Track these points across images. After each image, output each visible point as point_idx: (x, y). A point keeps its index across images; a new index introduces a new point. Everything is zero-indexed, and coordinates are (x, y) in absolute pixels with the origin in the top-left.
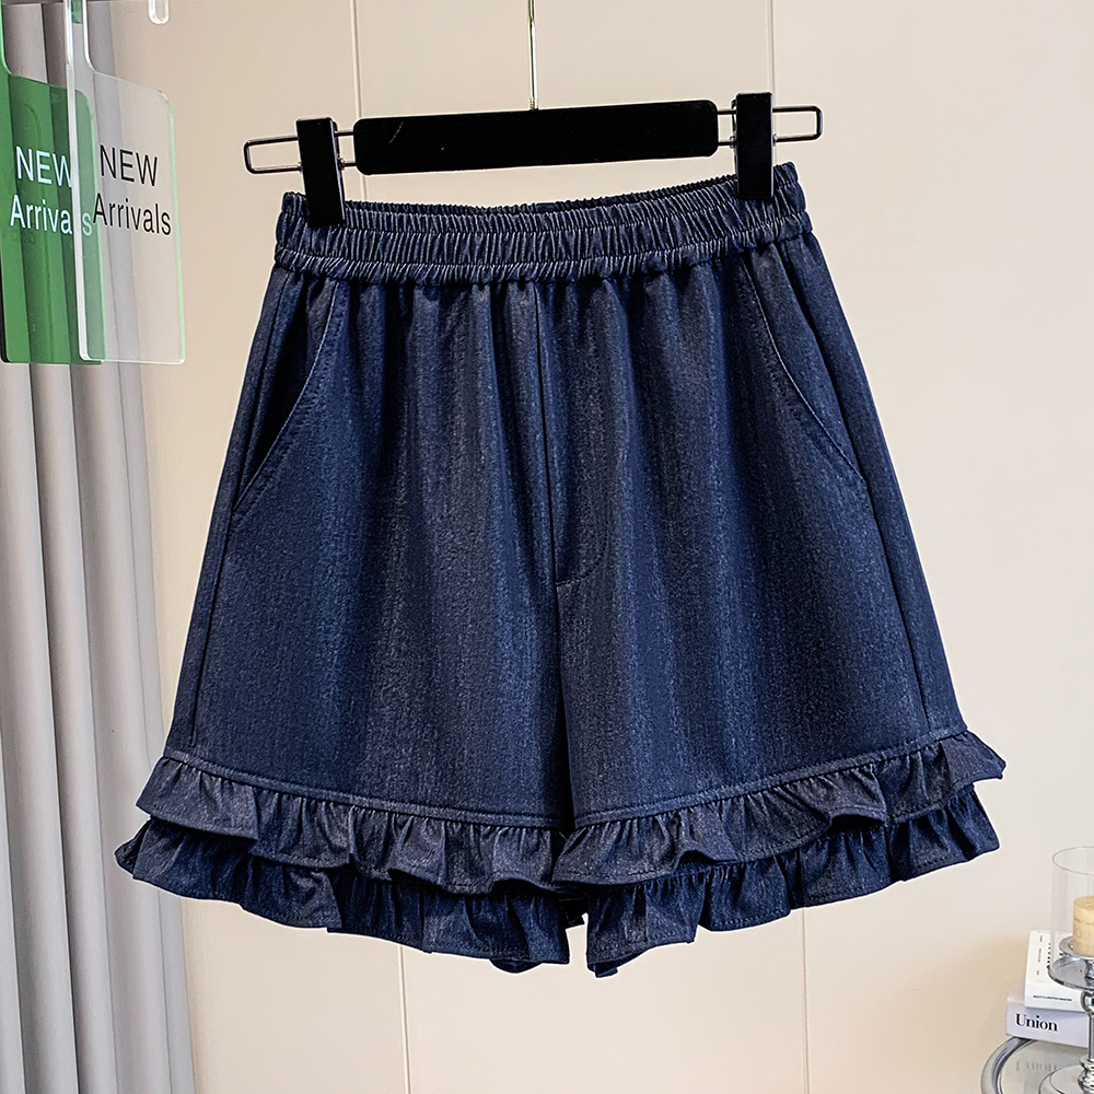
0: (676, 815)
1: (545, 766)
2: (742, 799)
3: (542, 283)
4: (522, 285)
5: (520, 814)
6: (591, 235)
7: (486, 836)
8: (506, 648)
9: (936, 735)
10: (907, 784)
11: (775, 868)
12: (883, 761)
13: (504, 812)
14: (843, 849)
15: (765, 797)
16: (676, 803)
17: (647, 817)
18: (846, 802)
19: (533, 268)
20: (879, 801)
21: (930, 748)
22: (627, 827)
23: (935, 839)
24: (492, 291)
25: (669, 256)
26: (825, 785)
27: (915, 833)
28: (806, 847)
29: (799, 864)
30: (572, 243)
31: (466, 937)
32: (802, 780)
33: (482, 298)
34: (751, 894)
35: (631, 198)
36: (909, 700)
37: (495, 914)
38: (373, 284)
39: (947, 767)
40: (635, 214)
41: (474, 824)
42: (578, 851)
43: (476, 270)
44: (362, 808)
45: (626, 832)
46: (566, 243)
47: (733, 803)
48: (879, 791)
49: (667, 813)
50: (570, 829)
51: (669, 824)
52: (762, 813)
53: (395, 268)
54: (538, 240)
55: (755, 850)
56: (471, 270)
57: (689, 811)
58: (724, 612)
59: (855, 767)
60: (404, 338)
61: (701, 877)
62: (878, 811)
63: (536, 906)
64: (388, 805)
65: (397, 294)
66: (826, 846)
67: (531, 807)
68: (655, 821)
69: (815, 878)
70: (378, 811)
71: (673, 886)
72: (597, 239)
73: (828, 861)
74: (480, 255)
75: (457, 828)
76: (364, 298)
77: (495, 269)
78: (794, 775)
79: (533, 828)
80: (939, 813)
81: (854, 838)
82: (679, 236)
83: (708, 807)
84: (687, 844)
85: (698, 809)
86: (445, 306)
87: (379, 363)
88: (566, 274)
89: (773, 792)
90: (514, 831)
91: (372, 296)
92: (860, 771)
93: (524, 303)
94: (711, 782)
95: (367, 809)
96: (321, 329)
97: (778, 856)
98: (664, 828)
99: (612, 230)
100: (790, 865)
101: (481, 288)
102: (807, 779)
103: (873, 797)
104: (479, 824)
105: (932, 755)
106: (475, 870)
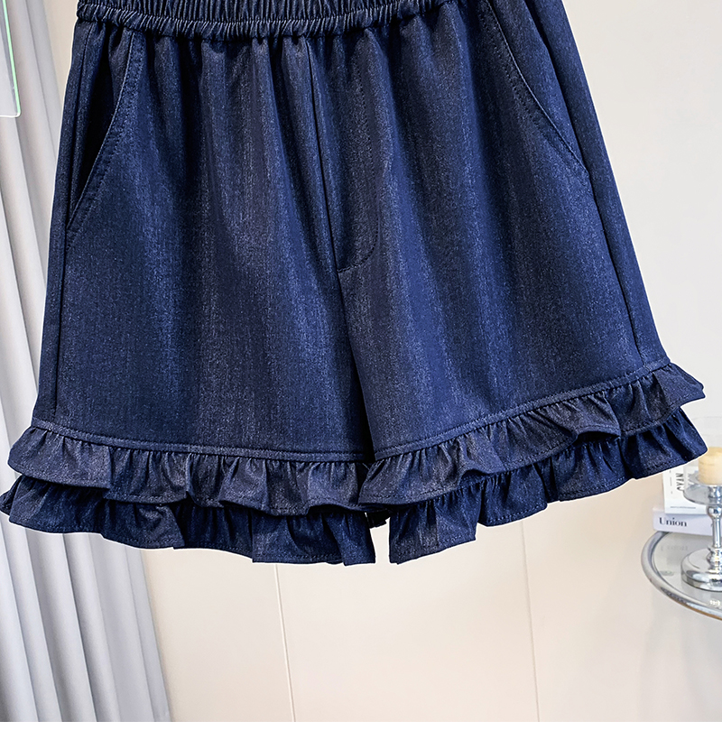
0: (455, 442)
1: (346, 415)
2: (504, 423)
3: (313, 37)
4: (296, 40)
5: (329, 452)
7: (301, 470)
8: (302, 323)
9: (650, 367)
10: (632, 406)
11: (534, 472)
12: (612, 389)
13: (315, 452)
14: (586, 456)
15: (522, 420)
16: (455, 432)
17: (432, 447)
18: (587, 421)
19: (304, 25)
20: (612, 420)
21: (646, 378)
22: (417, 456)
23: (659, 447)
24: (270, 44)
26: (569, 408)
27: (642, 444)
28: (557, 456)
29: (552, 468)
31: (288, 548)
32: (550, 405)
33: (261, 51)
34: (517, 495)
36: (625, 341)
37: (312, 529)
38: (164, 36)
39: (661, 392)
41: (290, 462)
42: (379, 478)
43: (255, 25)
44: (197, 454)
45: (416, 461)
47: (497, 426)
48: (611, 412)
49: (448, 441)
50: (372, 460)
51: (450, 450)
52: (521, 432)
53: (183, 24)
55: (518, 460)
56: (250, 25)
57: (465, 437)
58: (482, 284)
59: (591, 394)
60: (197, 83)
61: (477, 486)
62: (613, 427)
63: (347, 522)
64: (217, 450)
65: (188, 46)
66: (573, 454)
67: (338, 445)
68: (439, 449)
69: (566, 480)
70: (210, 455)
71: (456, 497)
73: (576, 466)
74: (257, 11)
75: (276, 465)
76: (158, 47)
77: (271, 24)
78: (543, 401)
79: (340, 462)
80: (659, 428)
81: (594, 447)
83: (479, 432)
84: (466, 464)
85: (472, 434)
86: (231, 56)
87: (177, 101)
88: (332, 28)
89: (528, 416)
90: (325, 465)
91: (166, 46)
92: (595, 397)
93: (299, 56)
94: (480, 413)
95: (201, 454)
96: (121, 74)
97: (535, 464)
98: (447, 454)
100: (545, 470)
101: (260, 41)
102: (554, 404)
103: (608, 416)
104: (295, 461)
105: (648, 383)
106: (293, 496)
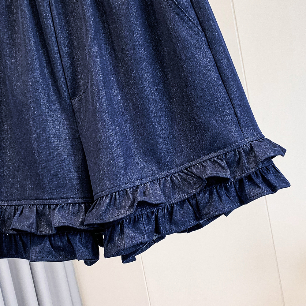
0: (137, 188)
2: (169, 177)
5: (69, 198)
7: (53, 209)
9: (249, 140)
10: (239, 162)
14: (215, 192)
15: (179, 175)
17: (122, 191)
18: (211, 171)
22: (114, 196)
27: (247, 183)
28: (199, 193)
29: (197, 201)
31: (50, 253)
34: (178, 217)
37: (61, 242)
39: (254, 153)
42: (94, 210)
45: (113, 199)
47: (165, 179)
48: (226, 166)
49: (133, 187)
51: (134, 192)
52: (179, 182)
57: (144, 185)
62: (227, 174)
63: (81, 236)
66: (208, 192)
67: (74, 195)
68: (127, 191)
69: (205, 207)
73: (209, 198)
75: (41, 208)
78: (191, 164)
79: (76, 203)
81: (220, 187)
83: (154, 183)
84: (139, 198)
85: (148, 184)
89: (183, 172)
90: (67, 205)
92: (217, 158)
94: (154, 172)
97: (188, 199)
98: (130, 194)
100: (193, 202)
102: (196, 165)
103: (224, 168)
105: (247, 148)
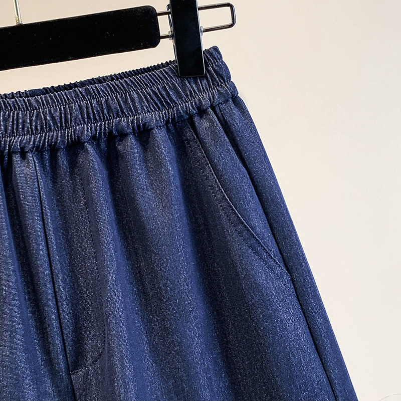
3: (39, 150)
4: (23, 155)
6: (71, 109)
25: (132, 122)
30: (57, 117)
35: (100, 80)
40: (103, 91)
46: (53, 118)
54: (31, 117)
72: (76, 112)
82: (139, 107)
99: (87, 104)
